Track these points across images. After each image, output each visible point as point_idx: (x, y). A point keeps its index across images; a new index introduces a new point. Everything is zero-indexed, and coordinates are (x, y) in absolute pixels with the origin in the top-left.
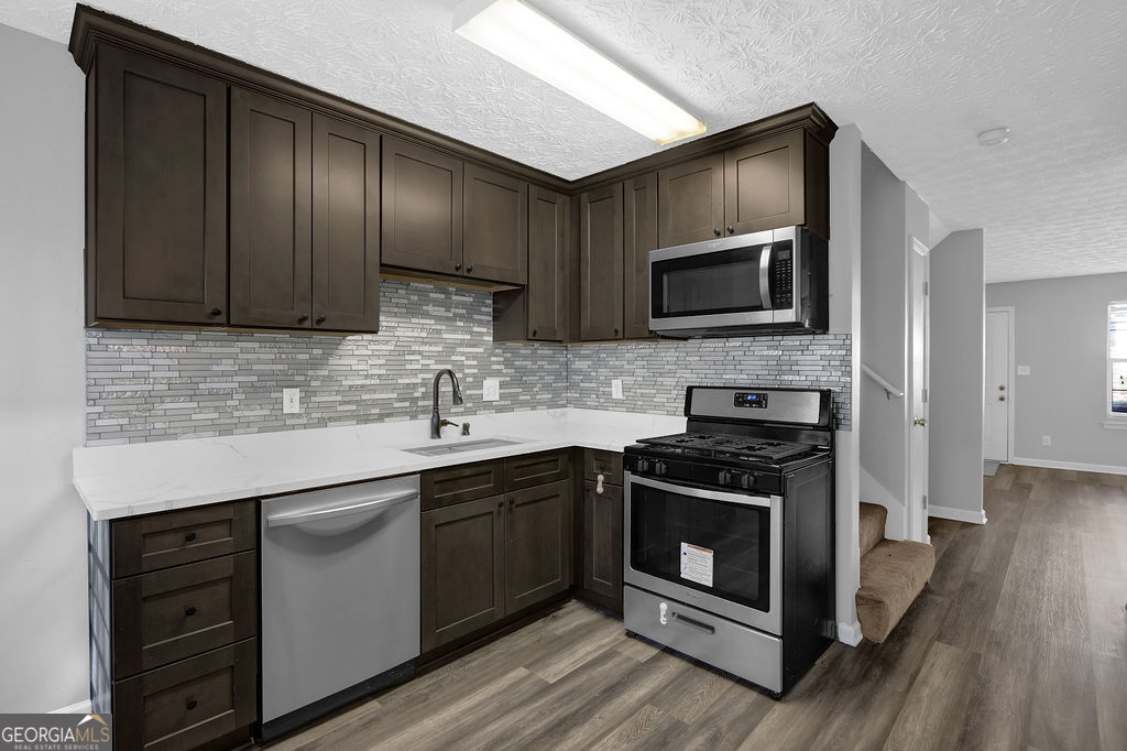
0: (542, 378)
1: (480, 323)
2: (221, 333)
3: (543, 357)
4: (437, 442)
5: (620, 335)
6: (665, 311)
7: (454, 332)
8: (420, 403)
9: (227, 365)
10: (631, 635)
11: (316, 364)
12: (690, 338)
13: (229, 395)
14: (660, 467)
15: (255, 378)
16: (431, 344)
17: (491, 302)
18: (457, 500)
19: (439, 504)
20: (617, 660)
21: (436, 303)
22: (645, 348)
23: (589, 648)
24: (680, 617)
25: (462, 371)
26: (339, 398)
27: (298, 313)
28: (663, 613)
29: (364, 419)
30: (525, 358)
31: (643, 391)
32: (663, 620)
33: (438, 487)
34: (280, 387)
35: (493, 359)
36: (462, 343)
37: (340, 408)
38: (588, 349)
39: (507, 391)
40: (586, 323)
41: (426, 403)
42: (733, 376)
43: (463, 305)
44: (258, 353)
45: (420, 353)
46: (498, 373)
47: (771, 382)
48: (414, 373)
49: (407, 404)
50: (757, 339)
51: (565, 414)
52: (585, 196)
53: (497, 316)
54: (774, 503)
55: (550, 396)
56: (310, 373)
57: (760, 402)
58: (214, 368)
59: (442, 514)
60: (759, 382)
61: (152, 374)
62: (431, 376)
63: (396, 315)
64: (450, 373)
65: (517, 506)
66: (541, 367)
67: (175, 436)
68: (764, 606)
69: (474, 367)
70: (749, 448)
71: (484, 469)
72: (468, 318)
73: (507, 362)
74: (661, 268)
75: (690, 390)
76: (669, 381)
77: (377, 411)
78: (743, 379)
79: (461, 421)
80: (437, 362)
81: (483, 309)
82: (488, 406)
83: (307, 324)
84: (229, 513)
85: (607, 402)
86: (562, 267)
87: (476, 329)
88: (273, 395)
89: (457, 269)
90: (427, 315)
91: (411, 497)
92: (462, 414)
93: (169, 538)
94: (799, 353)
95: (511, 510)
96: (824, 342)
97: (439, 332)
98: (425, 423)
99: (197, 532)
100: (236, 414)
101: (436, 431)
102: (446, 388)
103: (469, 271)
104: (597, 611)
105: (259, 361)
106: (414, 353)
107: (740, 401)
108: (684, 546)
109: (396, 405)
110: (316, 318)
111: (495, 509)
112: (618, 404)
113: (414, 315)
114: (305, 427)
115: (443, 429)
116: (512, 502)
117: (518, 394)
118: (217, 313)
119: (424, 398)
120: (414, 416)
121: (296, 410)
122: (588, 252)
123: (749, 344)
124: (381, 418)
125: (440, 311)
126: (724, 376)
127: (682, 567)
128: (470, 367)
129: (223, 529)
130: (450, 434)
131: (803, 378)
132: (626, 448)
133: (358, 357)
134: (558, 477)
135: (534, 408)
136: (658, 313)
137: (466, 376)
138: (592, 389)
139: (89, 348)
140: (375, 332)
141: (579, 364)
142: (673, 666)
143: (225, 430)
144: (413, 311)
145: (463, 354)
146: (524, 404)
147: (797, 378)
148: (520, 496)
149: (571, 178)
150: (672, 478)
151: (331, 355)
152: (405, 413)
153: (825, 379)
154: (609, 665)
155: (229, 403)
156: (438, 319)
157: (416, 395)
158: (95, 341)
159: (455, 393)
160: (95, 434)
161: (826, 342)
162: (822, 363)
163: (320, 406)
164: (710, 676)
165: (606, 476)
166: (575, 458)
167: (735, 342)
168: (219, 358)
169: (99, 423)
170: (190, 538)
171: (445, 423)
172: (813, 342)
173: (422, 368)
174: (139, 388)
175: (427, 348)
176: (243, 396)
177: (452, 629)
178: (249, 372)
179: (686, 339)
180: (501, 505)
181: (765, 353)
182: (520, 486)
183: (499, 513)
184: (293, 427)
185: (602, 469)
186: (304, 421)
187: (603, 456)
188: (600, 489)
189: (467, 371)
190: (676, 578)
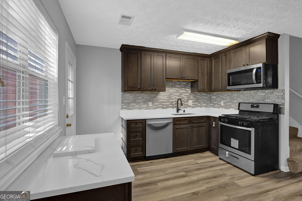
0: (203, 100)
1: (188, 88)
2: (140, 92)
3: (204, 96)
4: (178, 113)
5: (221, 90)
6: (231, 84)
7: (182, 90)
8: (174, 105)
9: (140, 98)
10: (220, 159)
11: (155, 97)
12: (241, 90)
13: (141, 103)
14: (226, 120)
15: (145, 100)
16: (177, 93)
17: (190, 83)
18: (180, 124)
19: (176, 124)
20: (215, 162)
21: (178, 85)
22: (229, 93)
23: (209, 159)
24: (231, 155)
25: (184, 99)
26: (159, 104)
27: (151, 88)
28: (227, 154)
29: (163, 108)
30: (199, 96)
31: (229, 104)
32: (227, 156)
33: (176, 121)
34: (149, 101)
35: (191, 96)
36: (184, 93)
37: (159, 106)
38: (215, 93)
39: (194, 103)
40: (213, 88)
41: (176, 105)
42: (252, 100)
43: (184, 85)
44: (145, 95)
45: (174, 95)
46: (192, 99)
47: (262, 102)
48: (173, 99)
49: (172, 105)
50: (258, 91)
51: (210, 109)
52: (213, 58)
53: (192, 86)
54: (252, 130)
55: (206, 105)
56: (154, 99)
57: (258, 107)
58: (139, 98)
59: (177, 126)
60: (259, 102)
61: (130, 99)
62: (177, 100)
63: (169, 87)
64: (180, 99)
65: (194, 127)
66: (203, 98)
67: (133, 109)
68: (249, 153)
69: (186, 98)
70: (250, 117)
71: (186, 119)
72: (185, 87)
73: (194, 97)
74: (229, 74)
75: (239, 103)
76: (235, 101)
77: (166, 106)
78: (254, 101)
79: (183, 109)
80: (178, 97)
81: (189, 85)
82: (190, 106)
83: (153, 90)
84: (141, 121)
85: (220, 106)
86: (207, 75)
87: (187, 90)
88: (147, 103)
89: (181, 78)
90: (176, 87)
91: (171, 122)
92: (183, 108)
93: (134, 124)
94: (270, 94)
95: (192, 128)
96: (277, 91)
97: (178, 90)
98: (175, 109)
99: (138, 123)
100: (142, 106)
101: (178, 111)
102: (180, 102)
103: (184, 78)
104: (214, 154)
105: (145, 97)
106: (173, 95)
107: (252, 106)
108: (232, 139)
109: (169, 105)
110: (154, 89)
111: (188, 127)
112: (223, 107)
113: (173, 87)
114: (153, 109)
115: (179, 111)
116: (192, 126)
117: (197, 104)
118: (139, 89)
119: (175, 104)
120: (173, 108)
121: (151, 106)
122: (213, 71)
123: (256, 92)
124: (166, 108)
125: (179, 86)
126: (250, 100)
127: (231, 144)
128: (185, 98)
129: (141, 124)
130: (181, 112)
131: (271, 101)
132: (219, 116)
133: (162, 96)
134: (204, 122)
135: (201, 107)
136: (229, 85)
137: (185, 100)
138: (216, 103)
139: (122, 95)
140: (165, 91)
141: (213, 97)
142: (229, 165)
143: (140, 109)
144: (173, 86)
145: (184, 95)
146: (199, 106)
147: (269, 101)
148: (194, 125)
149: (209, 54)
150: (229, 123)
151: (157, 95)
152: (171, 107)
153: (277, 101)
154: (213, 163)
155: (141, 104)
156: (178, 88)
157: (174, 103)
158: (122, 94)
159: (181, 103)
160: (122, 108)
161: (278, 91)
162: (276, 97)
163: (155, 105)
164: (237, 169)
165: (215, 123)
166: (208, 119)
167: (252, 92)
168: (139, 96)
169: (123, 107)
170: (136, 124)
171: (180, 110)
172: (274, 91)
173: (175, 98)
174: (128, 101)
175: (176, 94)
176: (143, 103)
177: (179, 149)
178: (144, 99)
179: (240, 91)
180: (190, 126)
181: (261, 94)
182: (194, 123)
183: (189, 128)
184: (151, 109)
185: (214, 121)
186: (153, 108)
187: (214, 118)
188: (214, 126)
189: (185, 99)
190: (230, 146)
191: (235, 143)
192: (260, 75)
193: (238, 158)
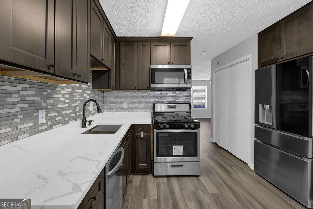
5: (137, 88)
9: (14, 98)
13: (16, 116)
15: (27, 105)
26: (57, 114)
28: (168, 166)
31: (135, 105)
34: (37, 110)
37: (57, 119)
49: (75, 115)
50: (170, 91)
52: (122, 43)
56: (48, 101)
57: (174, 107)
68: (196, 155)
75: (155, 105)
78: (166, 101)
82: (91, 113)
83: (76, 77)
85: (122, 110)
89: (103, 60)
94: (180, 95)
100: (19, 127)
107: (169, 107)
108: (174, 147)
109: (72, 115)
110: (78, 74)
112: (125, 110)
121: (44, 121)
123: (167, 92)
126: (161, 101)
127: (174, 152)
131: (181, 101)
136: (153, 83)
138: (115, 106)
141: (108, 98)
151: (54, 92)
152: (74, 119)
153: (186, 101)
155: (16, 121)
161: (187, 92)
162: (185, 97)
163: (51, 119)
165: (144, 132)
167: (164, 92)
176: (22, 116)
178: (25, 102)
181: (172, 95)
184: (42, 131)
185: (143, 130)
186: (46, 127)
187: (143, 126)
188: (142, 136)
190: (172, 156)
191: (178, 150)
192: (190, 76)
193: (183, 166)
